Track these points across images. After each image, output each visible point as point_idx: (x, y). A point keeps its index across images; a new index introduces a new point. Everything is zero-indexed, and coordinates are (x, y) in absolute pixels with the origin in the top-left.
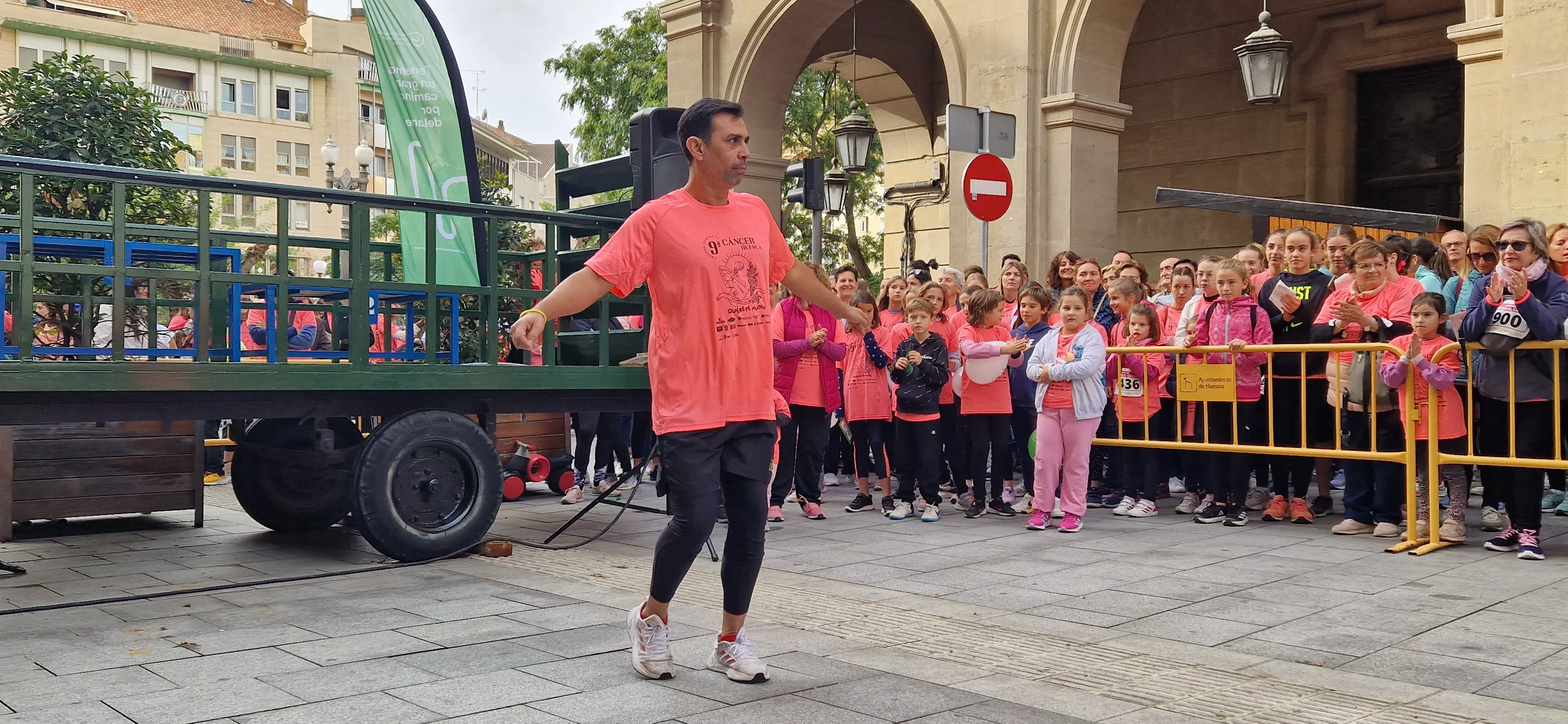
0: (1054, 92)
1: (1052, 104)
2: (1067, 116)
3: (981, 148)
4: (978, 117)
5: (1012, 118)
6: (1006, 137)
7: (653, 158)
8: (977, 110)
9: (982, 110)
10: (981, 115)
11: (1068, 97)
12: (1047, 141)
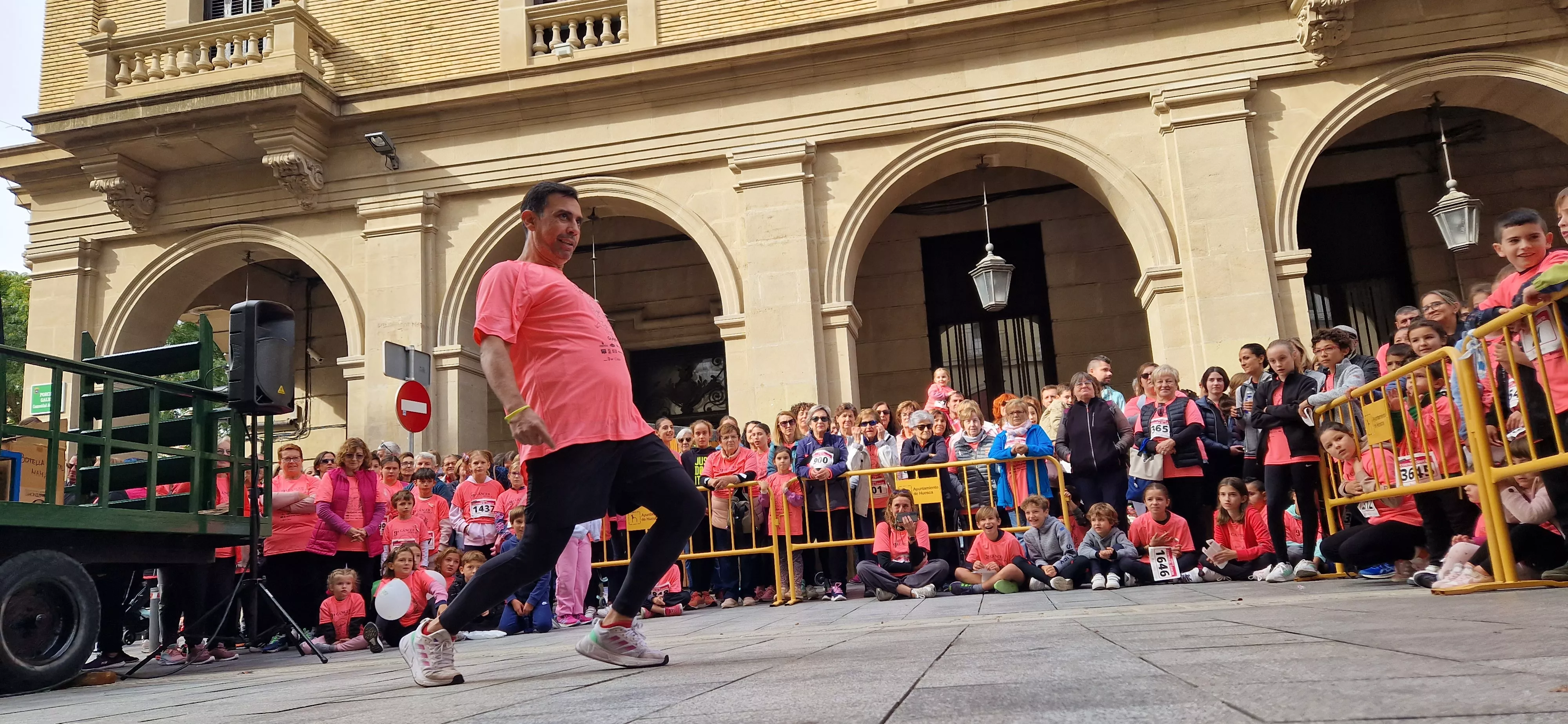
0: (443, 343)
1: (445, 352)
2: (455, 361)
3: (408, 376)
4: (404, 354)
5: (427, 357)
6: (423, 371)
7: (256, 339)
8: (404, 347)
9: (408, 347)
10: (407, 352)
11: (457, 348)
12: (438, 380)
